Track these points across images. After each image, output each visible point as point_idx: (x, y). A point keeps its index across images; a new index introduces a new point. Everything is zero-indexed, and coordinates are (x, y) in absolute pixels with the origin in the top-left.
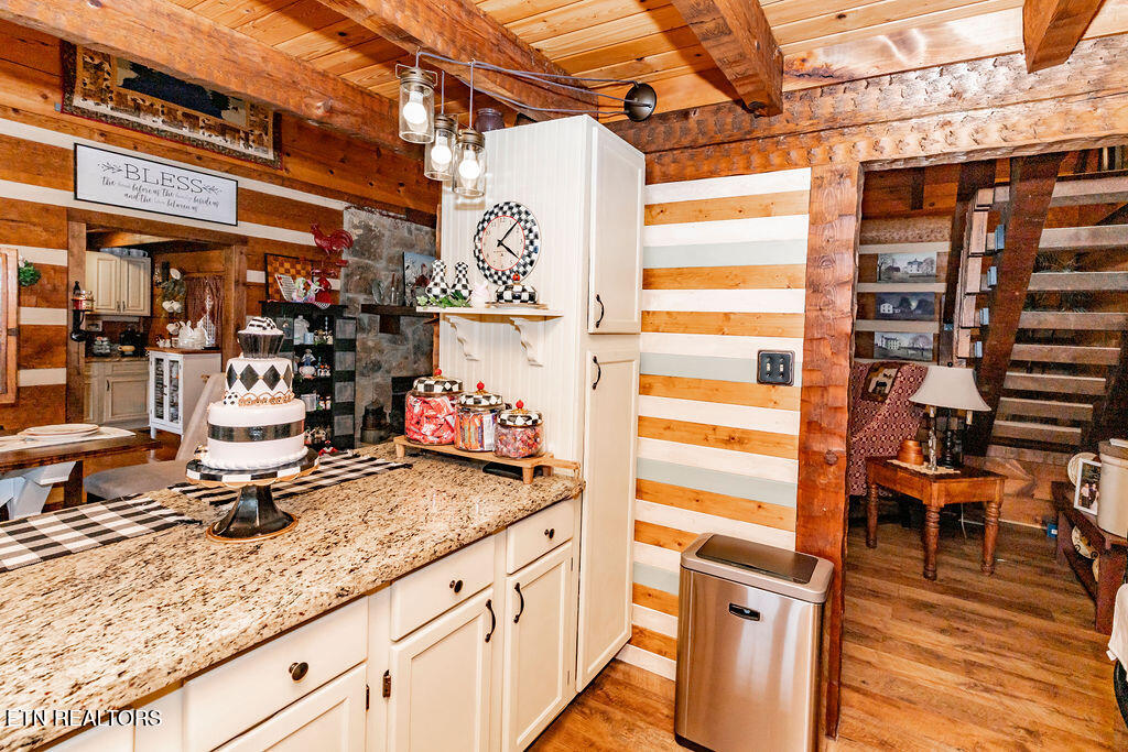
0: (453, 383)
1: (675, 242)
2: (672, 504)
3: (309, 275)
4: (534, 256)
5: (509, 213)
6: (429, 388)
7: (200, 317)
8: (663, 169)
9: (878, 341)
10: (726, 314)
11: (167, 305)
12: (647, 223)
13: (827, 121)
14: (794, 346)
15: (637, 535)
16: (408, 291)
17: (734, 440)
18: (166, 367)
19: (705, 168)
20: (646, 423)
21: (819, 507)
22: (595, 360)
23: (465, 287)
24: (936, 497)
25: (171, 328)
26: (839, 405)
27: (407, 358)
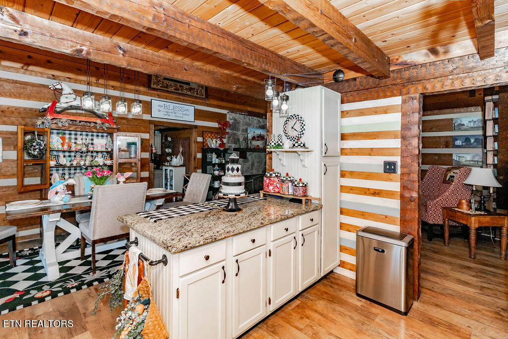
0: (278, 173)
1: (352, 124)
2: (354, 217)
3: (216, 138)
4: (304, 132)
5: (295, 118)
6: (271, 175)
7: (178, 154)
8: (348, 98)
9: (455, 157)
10: (372, 149)
11: (167, 150)
12: (342, 117)
13: (407, 80)
14: (397, 159)
15: (341, 228)
16: (249, 142)
17: (376, 193)
18: (168, 171)
19: (363, 98)
20: (344, 188)
21: (408, 217)
22: (325, 165)
23: (281, 142)
24: (474, 224)
25: (168, 158)
26: (414, 180)
27: (249, 168)
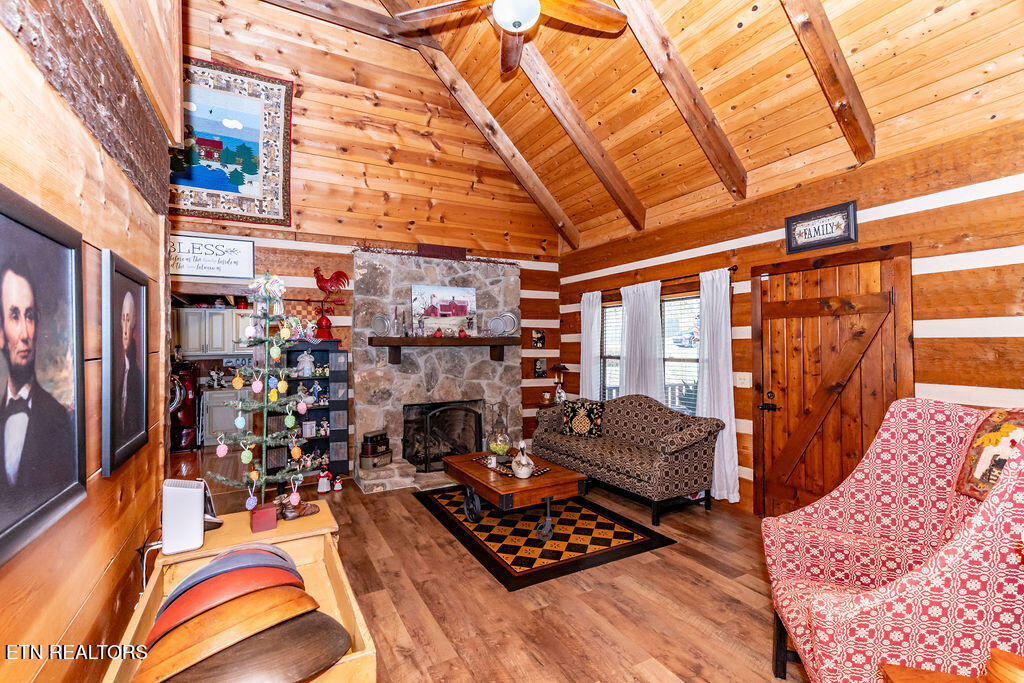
16: (416, 321)
27: (419, 386)
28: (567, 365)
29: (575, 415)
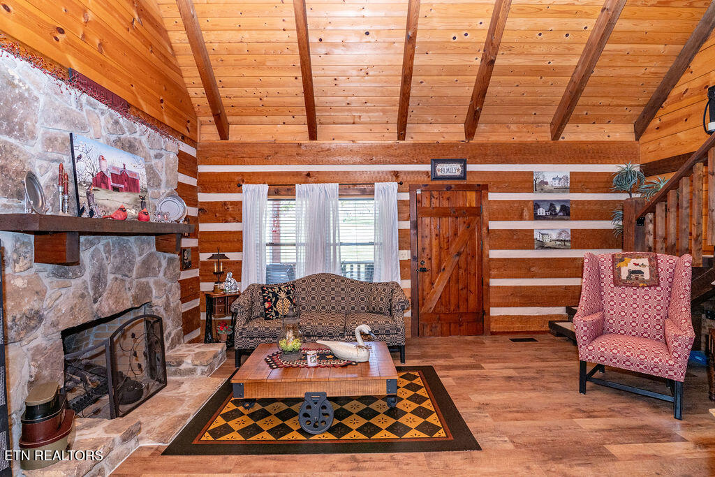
9: (537, 236)
27: (83, 296)
28: (227, 254)
29: (277, 299)
